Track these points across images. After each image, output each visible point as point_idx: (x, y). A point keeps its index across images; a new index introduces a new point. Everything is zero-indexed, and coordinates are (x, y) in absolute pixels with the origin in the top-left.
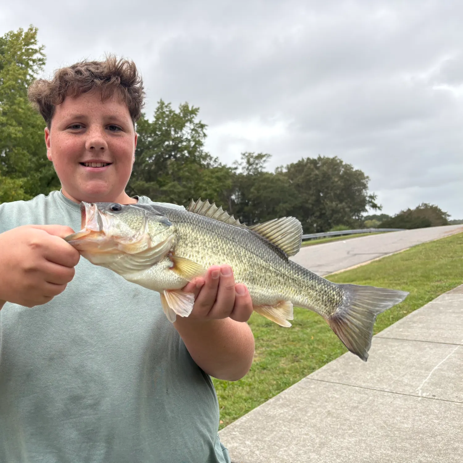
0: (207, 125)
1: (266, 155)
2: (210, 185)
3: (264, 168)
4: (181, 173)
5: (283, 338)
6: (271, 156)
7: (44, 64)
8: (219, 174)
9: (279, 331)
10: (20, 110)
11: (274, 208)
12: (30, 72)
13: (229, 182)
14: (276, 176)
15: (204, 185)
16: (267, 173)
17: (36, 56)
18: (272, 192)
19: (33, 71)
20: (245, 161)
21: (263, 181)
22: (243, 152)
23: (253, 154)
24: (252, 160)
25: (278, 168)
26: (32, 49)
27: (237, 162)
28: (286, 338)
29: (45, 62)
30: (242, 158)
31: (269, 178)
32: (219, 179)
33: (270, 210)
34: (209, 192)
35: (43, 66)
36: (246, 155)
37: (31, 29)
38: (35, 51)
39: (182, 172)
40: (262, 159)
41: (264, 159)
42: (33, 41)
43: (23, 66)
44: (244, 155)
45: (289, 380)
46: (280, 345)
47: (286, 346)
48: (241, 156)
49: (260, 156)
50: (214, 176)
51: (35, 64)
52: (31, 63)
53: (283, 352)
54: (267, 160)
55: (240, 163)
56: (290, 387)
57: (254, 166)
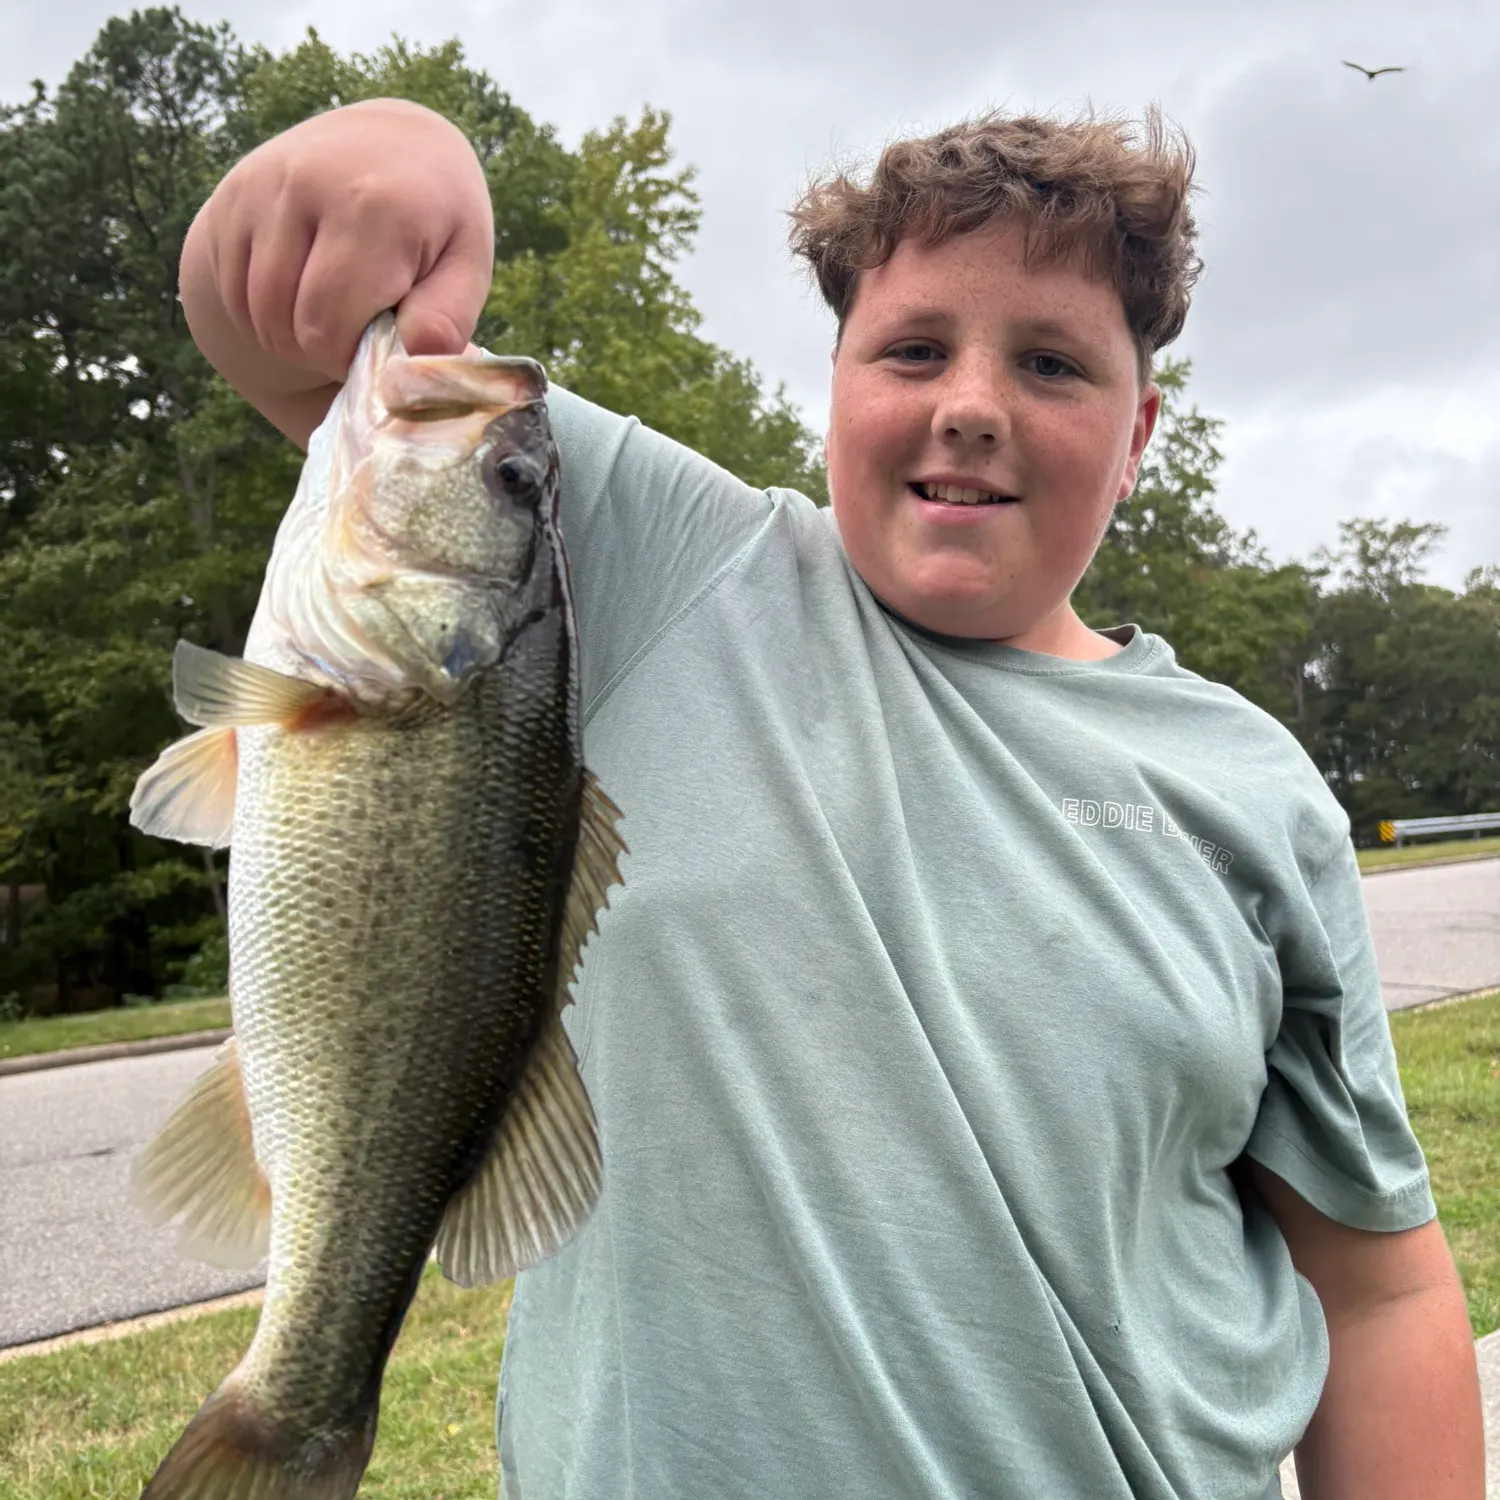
0: (1221, 423)
1: (1427, 527)
2: (1233, 624)
3: (1422, 572)
4: (1129, 584)
5: (1472, 1161)
6: (1447, 530)
7: (693, 228)
8: (1264, 592)
9: (1456, 1136)
10: (619, 378)
11: (1455, 711)
12: (651, 254)
13: (1298, 621)
14: (1467, 599)
15: (1212, 626)
16: (1434, 590)
17: (671, 203)
18: (1450, 655)
19: (660, 251)
20: (1354, 546)
21: (1417, 618)
22: (1347, 520)
23: (1380, 523)
24: (1376, 545)
25: (1476, 572)
26: (657, 183)
27: (1326, 551)
28: (1481, 1162)
29: (699, 221)
30: (1344, 539)
31: (1435, 607)
32: (1265, 607)
33: (1442, 718)
34: (1229, 648)
35: (689, 236)
36: (1358, 527)
37: (650, 120)
38: (670, 188)
39: (1132, 578)
40: (1413, 539)
41: (1421, 540)
42: (656, 155)
43: (632, 237)
44: (1349, 527)
45: (1488, 1308)
46: (1457, 1183)
47: (1482, 1190)
48: (1340, 532)
49: (1405, 533)
50: (1246, 595)
51: (667, 227)
52: (654, 226)
53: (1467, 1207)
54: (1432, 544)
55: (1335, 554)
56: (1489, 1336)
57: (1386, 567)
